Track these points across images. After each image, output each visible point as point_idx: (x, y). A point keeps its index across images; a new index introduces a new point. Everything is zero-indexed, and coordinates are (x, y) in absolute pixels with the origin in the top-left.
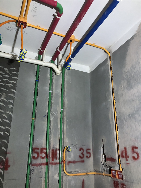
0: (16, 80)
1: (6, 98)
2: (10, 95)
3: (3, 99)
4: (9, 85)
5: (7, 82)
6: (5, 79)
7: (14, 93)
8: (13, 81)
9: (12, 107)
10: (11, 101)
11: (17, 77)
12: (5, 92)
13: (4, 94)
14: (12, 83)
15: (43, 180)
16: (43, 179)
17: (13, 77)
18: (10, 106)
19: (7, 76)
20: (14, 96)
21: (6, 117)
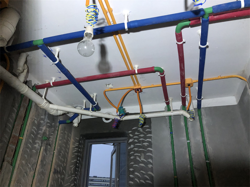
0: (150, 137)
1: (145, 158)
2: (148, 154)
3: (142, 159)
4: (146, 144)
5: (143, 142)
6: (141, 139)
7: (151, 152)
8: (148, 140)
9: (152, 167)
10: (150, 160)
11: (151, 134)
12: (143, 152)
13: (143, 154)
14: (148, 142)
17: (147, 135)
18: (150, 166)
19: (142, 135)
20: (152, 155)
21: (149, 178)
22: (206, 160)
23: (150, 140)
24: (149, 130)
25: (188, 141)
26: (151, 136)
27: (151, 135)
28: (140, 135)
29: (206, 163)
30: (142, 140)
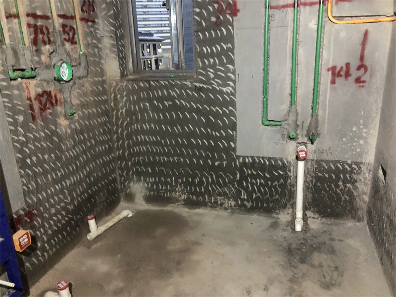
15: (290, 30)
16: (289, 28)
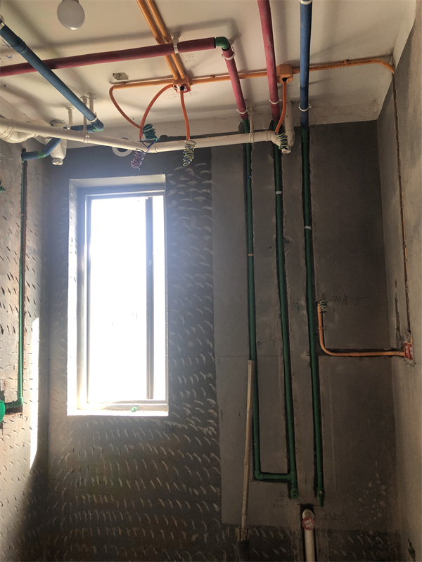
0: (209, 186)
1: (198, 225)
2: (203, 217)
3: (194, 226)
4: (200, 199)
5: (196, 194)
6: (191, 190)
7: (209, 212)
8: (204, 190)
9: (210, 240)
10: (207, 228)
11: (210, 180)
12: (196, 213)
13: (194, 218)
14: (204, 194)
15: (280, 360)
17: (203, 182)
18: (207, 237)
19: (193, 183)
20: (211, 218)
21: (204, 258)
22: (305, 225)
23: (209, 191)
24: (207, 171)
25: (278, 193)
26: (211, 184)
27: (210, 182)
28: (189, 181)
29: (305, 230)
30: (194, 191)
